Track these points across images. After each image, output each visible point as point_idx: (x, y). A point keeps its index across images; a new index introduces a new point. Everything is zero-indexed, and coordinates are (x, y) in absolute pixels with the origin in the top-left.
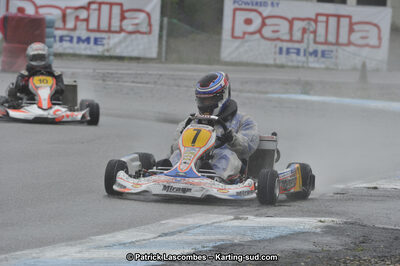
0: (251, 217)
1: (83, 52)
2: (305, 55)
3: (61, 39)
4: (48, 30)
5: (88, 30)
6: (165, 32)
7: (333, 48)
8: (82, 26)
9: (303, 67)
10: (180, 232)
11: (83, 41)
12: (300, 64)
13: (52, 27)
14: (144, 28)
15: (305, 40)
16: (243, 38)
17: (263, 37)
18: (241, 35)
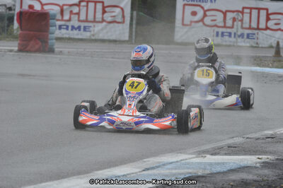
0: (208, 156)
1: (77, 37)
2: (235, 37)
3: (60, 27)
4: (51, 21)
5: (79, 21)
6: (134, 22)
7: (255, 32)
8: (75, 18)
9: (234, 46)
10: (157, 167)
11: (76, 29)
12: (232, 44)
13: (54, 19)
14: (119, 19)
15: (235, 27)
16: (190, 25)
17: (204, 24)
18: (189, 23)
